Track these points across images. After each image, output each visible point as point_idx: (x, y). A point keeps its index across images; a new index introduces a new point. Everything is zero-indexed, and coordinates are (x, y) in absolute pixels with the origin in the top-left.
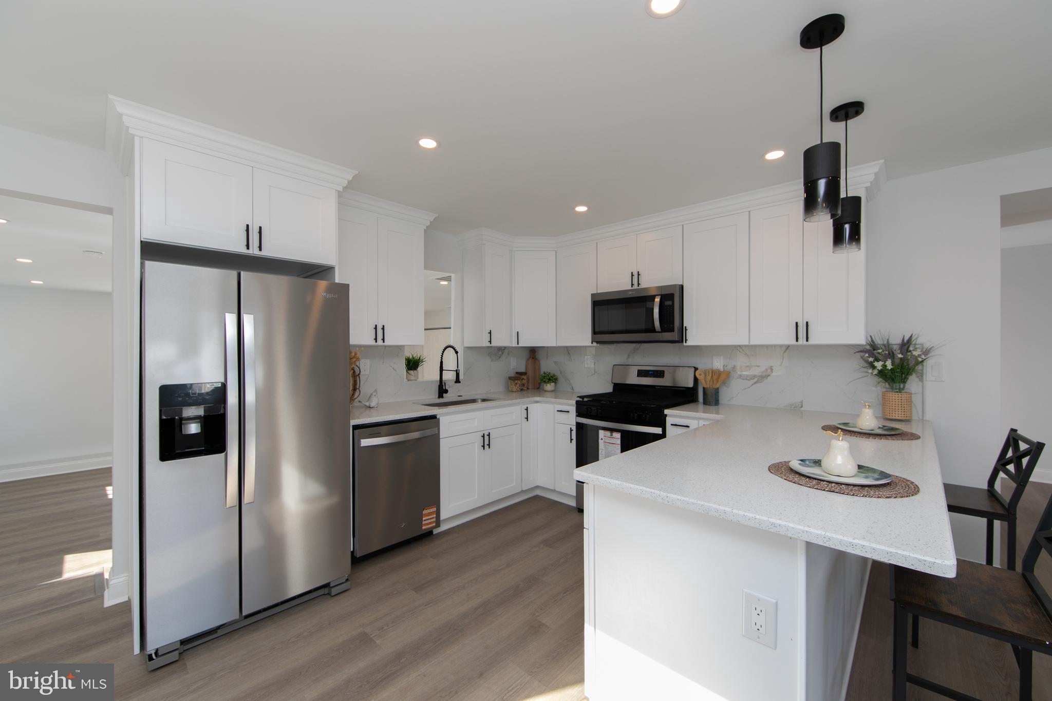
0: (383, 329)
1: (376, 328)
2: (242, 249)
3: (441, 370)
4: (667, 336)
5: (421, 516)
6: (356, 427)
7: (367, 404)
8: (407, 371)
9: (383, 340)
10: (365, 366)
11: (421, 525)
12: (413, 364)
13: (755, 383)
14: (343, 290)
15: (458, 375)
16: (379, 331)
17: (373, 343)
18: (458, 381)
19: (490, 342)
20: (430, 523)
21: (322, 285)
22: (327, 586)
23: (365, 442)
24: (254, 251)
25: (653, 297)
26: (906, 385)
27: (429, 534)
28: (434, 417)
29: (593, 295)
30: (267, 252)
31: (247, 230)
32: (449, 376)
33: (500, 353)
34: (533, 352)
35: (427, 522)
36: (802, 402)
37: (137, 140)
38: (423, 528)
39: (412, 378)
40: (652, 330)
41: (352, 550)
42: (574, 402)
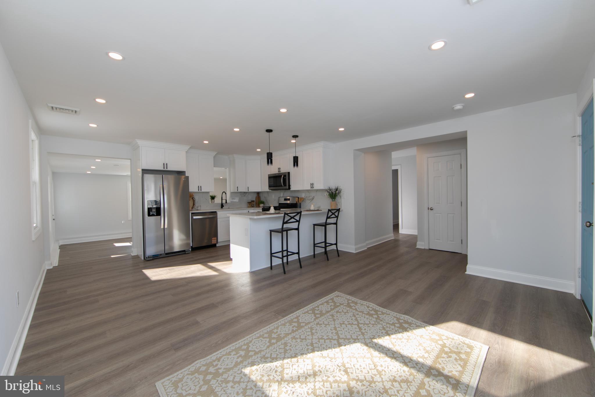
0: (201, 187)
1: (199, 187)
2: (163, 169)
3: (222, 199)
4: (285, 188)
5: (212, 240)
6: (192, 213)
7: (197, 209)
8: (211, 200)
9: (201, 190)
10: (196, 198)
11: (212, 242)
12: (213, 198)
13: (311, 201)
14: (187, 178)
15: (226, 201)
16: (200, 188)
17: (198, 191)
18: (226, 203)
19: (238, 190)
20: (215, 242)
21: (183, 177)
22: (184, 251)
23: (194, 217)
24: (165, 169)
25: (281, 176)
26: (335, 200)
27: (214, 246)
28: (216, 212)
29: (269, 175)
30: (169, 169)
31: (164, 164)
32: (224, 202)
33: (245, 194)
34: (258, 193)
35: (214, 241)
36: (320, 206)
37: (140, 147)
38: (213, 243)
39: (213, 202)
40: (282, 186)
41: (191, 245)
42: (261, 209)
